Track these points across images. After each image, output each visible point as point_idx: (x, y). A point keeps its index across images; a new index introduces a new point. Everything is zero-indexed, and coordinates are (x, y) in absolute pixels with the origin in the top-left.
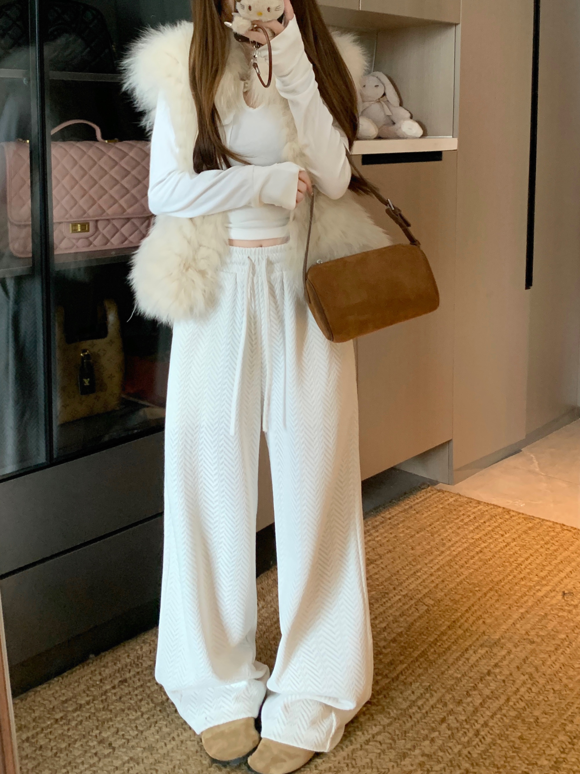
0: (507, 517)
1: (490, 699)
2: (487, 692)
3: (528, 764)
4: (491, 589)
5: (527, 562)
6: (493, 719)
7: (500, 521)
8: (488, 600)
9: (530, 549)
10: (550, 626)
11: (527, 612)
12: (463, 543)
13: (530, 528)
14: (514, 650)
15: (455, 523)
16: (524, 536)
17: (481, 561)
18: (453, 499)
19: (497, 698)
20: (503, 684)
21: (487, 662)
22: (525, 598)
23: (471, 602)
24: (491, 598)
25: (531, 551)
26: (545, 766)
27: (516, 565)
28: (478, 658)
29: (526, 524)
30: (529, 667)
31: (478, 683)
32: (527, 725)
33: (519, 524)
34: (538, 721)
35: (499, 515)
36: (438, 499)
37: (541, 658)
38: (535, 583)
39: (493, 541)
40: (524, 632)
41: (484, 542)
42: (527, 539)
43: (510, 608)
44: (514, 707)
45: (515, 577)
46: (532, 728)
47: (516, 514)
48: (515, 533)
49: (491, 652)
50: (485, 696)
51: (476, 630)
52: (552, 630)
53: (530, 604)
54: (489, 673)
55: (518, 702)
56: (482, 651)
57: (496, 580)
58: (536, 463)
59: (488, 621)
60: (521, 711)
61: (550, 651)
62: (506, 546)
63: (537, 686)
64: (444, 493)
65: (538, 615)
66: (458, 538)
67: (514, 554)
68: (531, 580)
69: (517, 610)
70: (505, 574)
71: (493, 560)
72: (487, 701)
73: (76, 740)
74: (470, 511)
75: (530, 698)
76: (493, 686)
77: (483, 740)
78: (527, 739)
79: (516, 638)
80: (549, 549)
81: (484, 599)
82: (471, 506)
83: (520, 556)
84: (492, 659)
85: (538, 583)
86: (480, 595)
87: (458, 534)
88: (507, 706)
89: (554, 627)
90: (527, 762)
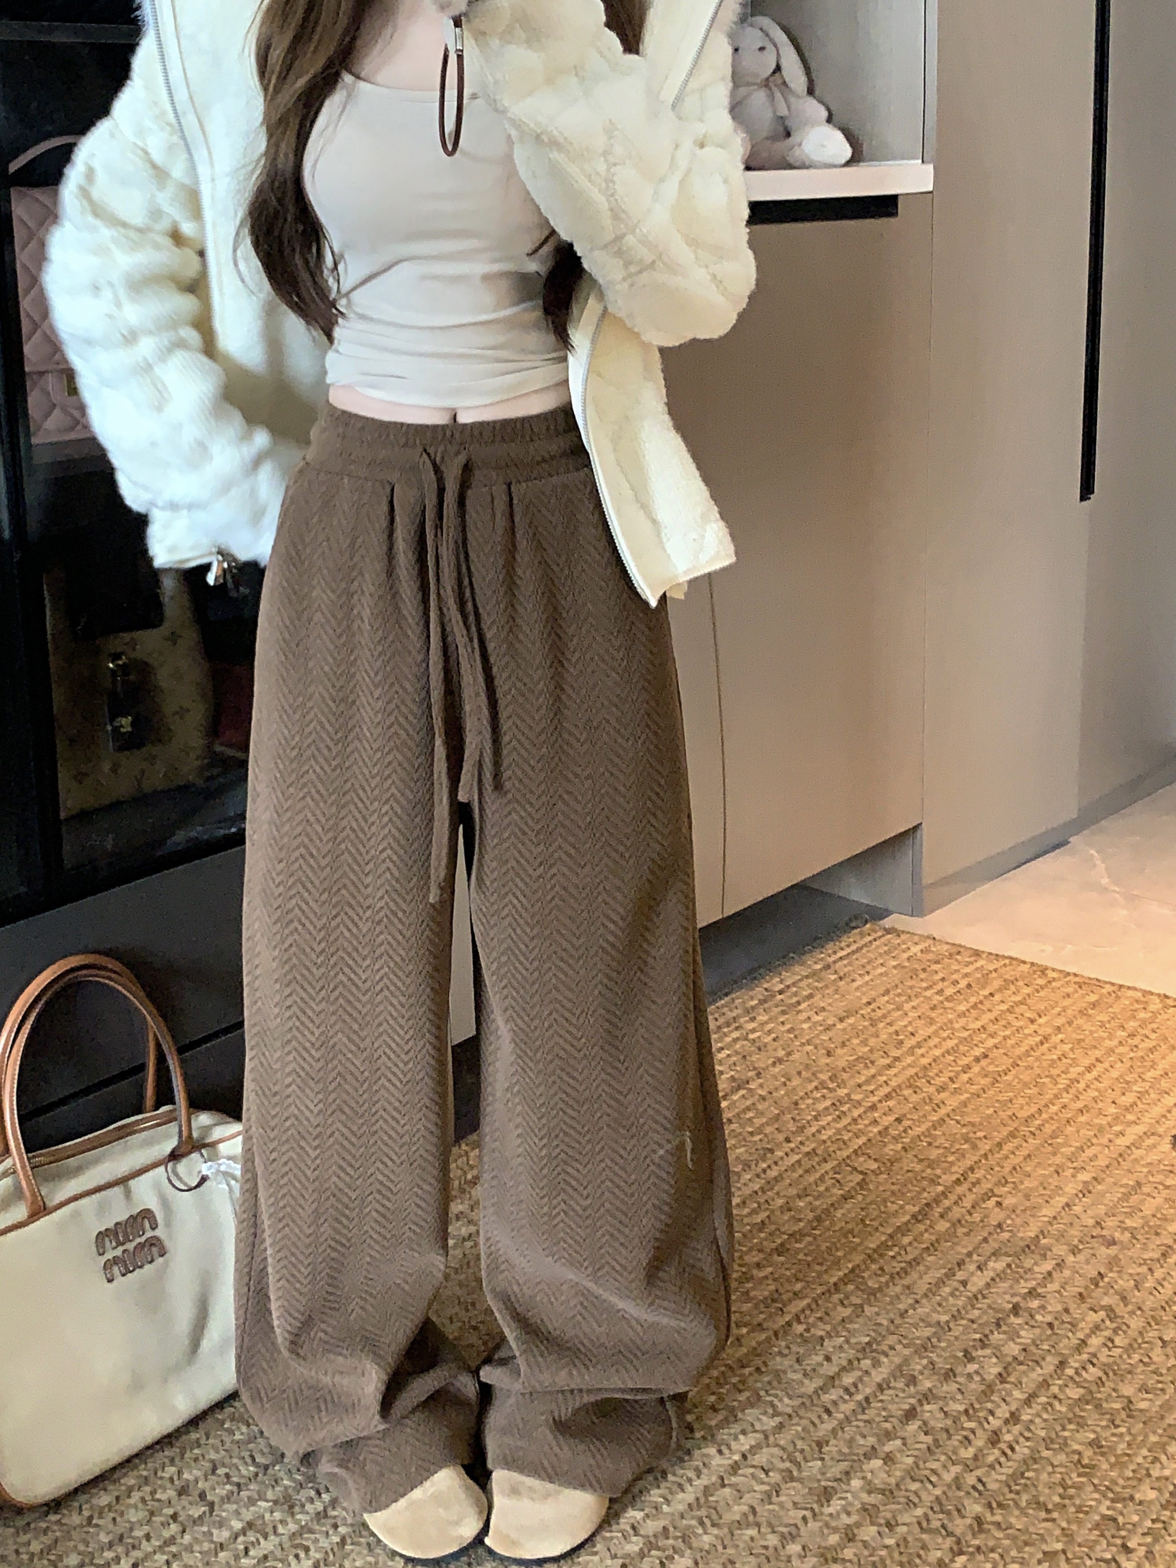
0: (1041, 982)
1: (1021, 1363)
2: (1013, 1349)
3: (1113, 1501)
4: (1012, 1135)
5: (1089, 1076)
6: (1030, 1407)
7: (1027, 990)
8: (1007, 1157)
9: (1095, 1047)
10: (1149, 1208)
11: (1095, 1179)
12: (944, 1040)
13: (1094, 1005)
14: (1071, 1258)
15: (925, 997)
16: (1080, 1021)
17: (986, 1076)
18: (919, 948)
19: (1037, 1362)
20: (1049, 1332)
21: (1011, 1287)
22: (1089, 1152)
23: (968, 1163)
24: (1013, 1153)
25: (1098, 1053)
26: (1151, 1502)
27: (1067, 1082)
28: (988, 1280)
29: (1083, 996)
30: (1105, 1294)
31: (992, 1332)
32: (1108, 1416)
33: (1068, 995)
34: (1132, 1407)
35: (1023, 977)
36: (886, 948)
37: (1131, 1275)
38: (1109, 1118)
39: (1013, 1034)
40: (1091, 1222)
41: (992, 1036)
42: (1088, 1027)
43: (1058, 1173)
44: (1077, 1379)
45: (1064, 1107)
46: (1117, 1422)
47: (1062, 976)
48: (1059, 1014)
49: (1017, 1266)
50: (1010, 1359)
51: (982, 1221)
52: (1154, 1216)
53: (1102, 1162)
54: (1016, 1310)
55: (1084, 1368)
56: (999, 1265)
57: (1023, 1114)
58: (1101, 866)
59: (1009, 1201)
60: (1094, 1388)
61: (1152, 1260)
62: (1042, 1043)
63: (1125, 1332)
64: (899, 936)
65: (1121, 1186)
66: (930, 1030)
67: (1060, 1059)
68: (1100, 1113)
69: (1073, 1176)
70: (1043, 1103)
71: (1013, 1072)
72: (1015, 1369)
73: (130, 1491)
74: (957, 971)
75: (1111, 1360)
76: (1026, 1336)
77: (1009, 1452)
78: (1109, 1447)
79: (1075, 1233)
80: (1136, 1046)
81: (997, 1156)
82: (959, 963)
83: (1075, 1062)
84: (1022, 1281)
85: (1116, 1118)
86: (987, 1147)
87: (932, 1021)
88: (1059, 1379)
89: (1158, 1209)
90: (1111, 1495)
